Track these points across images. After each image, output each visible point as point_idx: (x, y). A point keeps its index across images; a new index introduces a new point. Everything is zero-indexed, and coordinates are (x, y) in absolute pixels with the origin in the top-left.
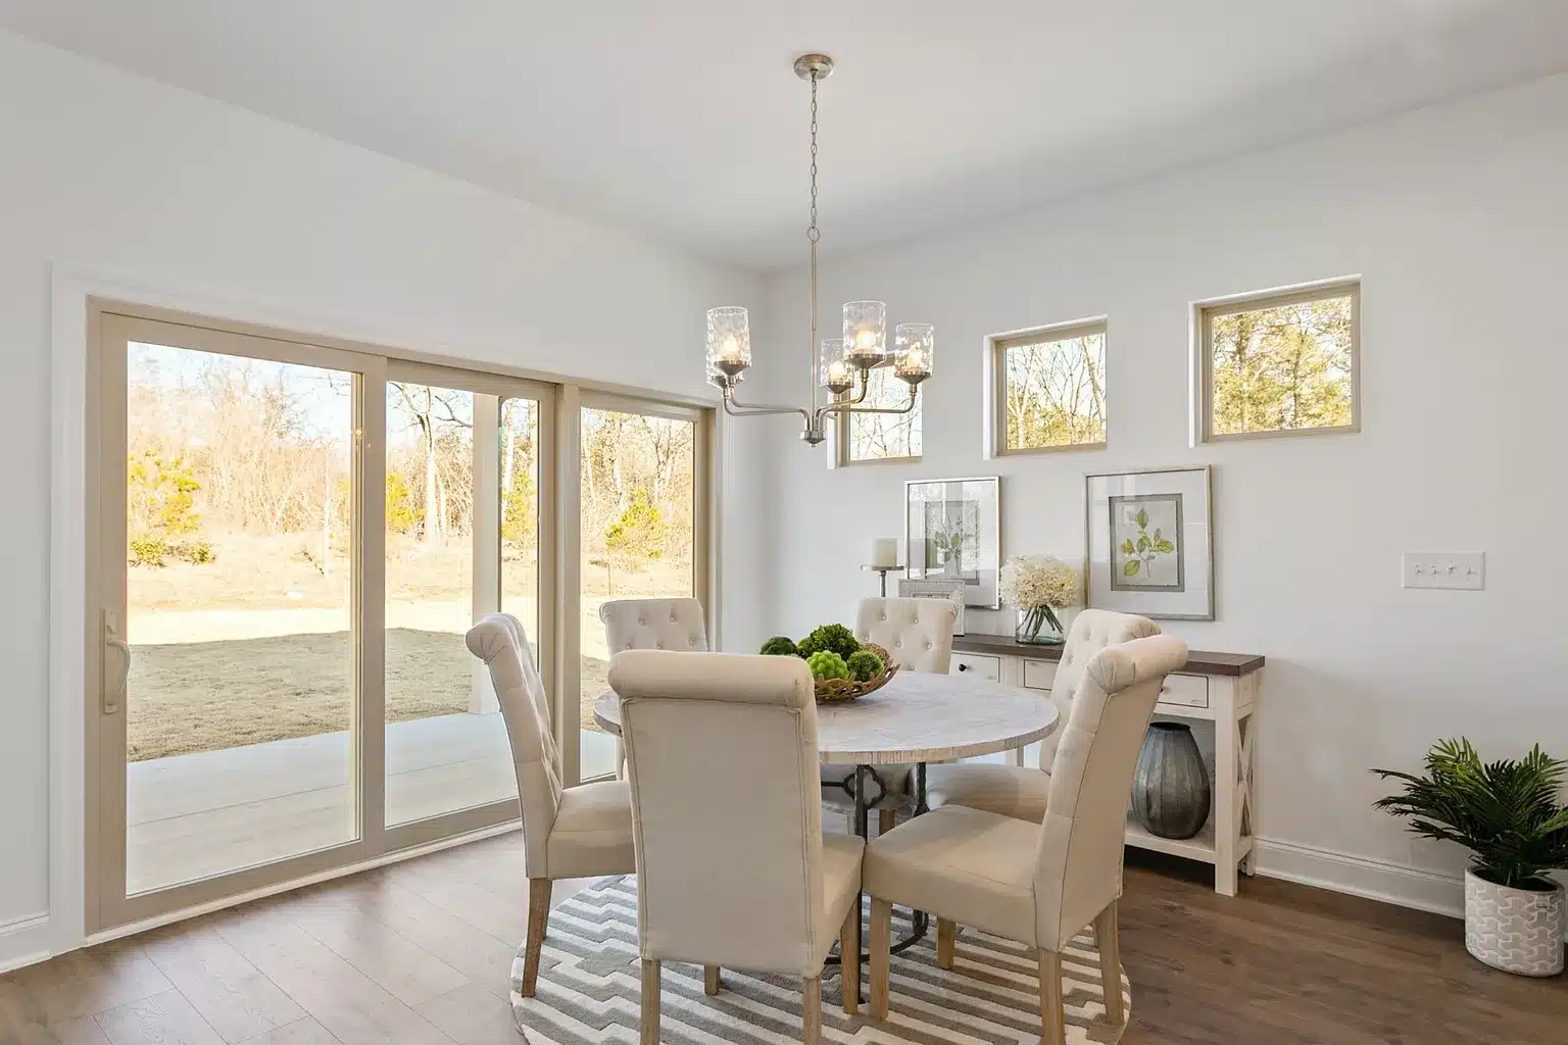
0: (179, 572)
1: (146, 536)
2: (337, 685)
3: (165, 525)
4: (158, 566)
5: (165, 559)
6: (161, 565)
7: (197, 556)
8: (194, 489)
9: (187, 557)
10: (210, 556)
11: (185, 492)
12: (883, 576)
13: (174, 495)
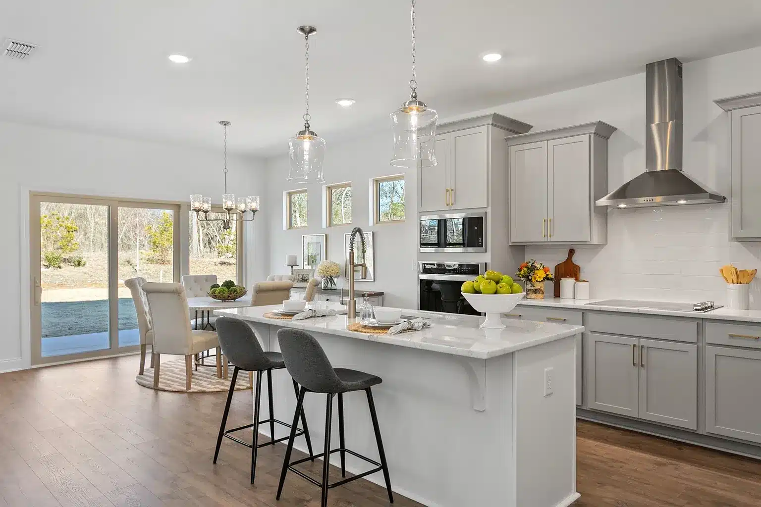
0: (68, 270)
1: (53, 254)
2: (128, 317)
3: (62, 248)
4: (58, 269)
5: (62, 265)
6: (60, 267)
7: (77, 263)
8: (75, 231)
9: (72, 264)
10: (82, 263)
11: (71, 233)
12: (292, 268)
13: (65, 234)
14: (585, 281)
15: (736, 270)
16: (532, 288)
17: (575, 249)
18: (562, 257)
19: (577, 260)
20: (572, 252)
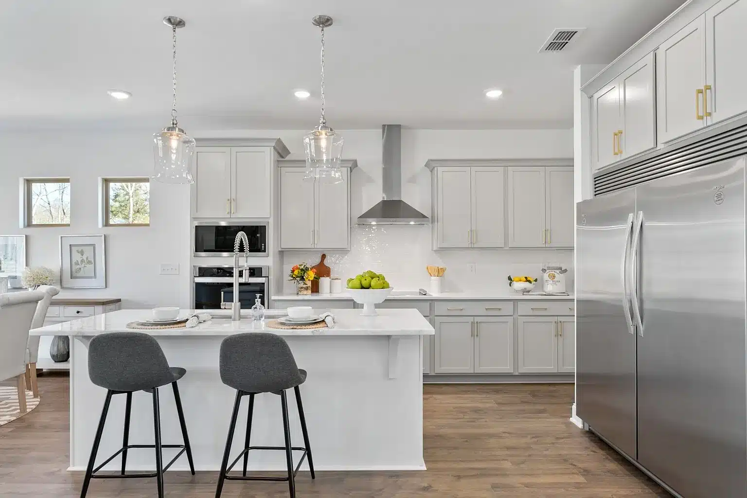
14: (337, 279)
15: (438, 268)
16: (304, 286)
17: (326, 254)
18: (317, 261)
19: (328, 262)
20: (324, 256)
